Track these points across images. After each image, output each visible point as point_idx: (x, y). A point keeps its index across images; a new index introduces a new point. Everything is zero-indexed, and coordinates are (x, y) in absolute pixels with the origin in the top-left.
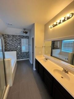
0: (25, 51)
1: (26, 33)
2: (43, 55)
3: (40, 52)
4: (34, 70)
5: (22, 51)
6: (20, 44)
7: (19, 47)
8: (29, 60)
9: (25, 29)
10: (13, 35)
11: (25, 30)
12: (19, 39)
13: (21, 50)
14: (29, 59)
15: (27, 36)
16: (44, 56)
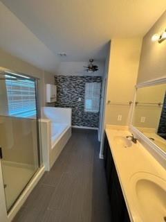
0: (91, 111)
1: (94, 68)
2: (127, 127)
3: (120, 118)
4: (100, 157)
5: (86, 110)
6: (82, 93)
7: (80, 100)
8: (97, 131)
9: (93, 61)
10: (71, 77)
11: (93, 63)
12: (82, 83)
13: (83, 108)
14: (97, 129)
15: (98, 77)
16: (130, 129)
